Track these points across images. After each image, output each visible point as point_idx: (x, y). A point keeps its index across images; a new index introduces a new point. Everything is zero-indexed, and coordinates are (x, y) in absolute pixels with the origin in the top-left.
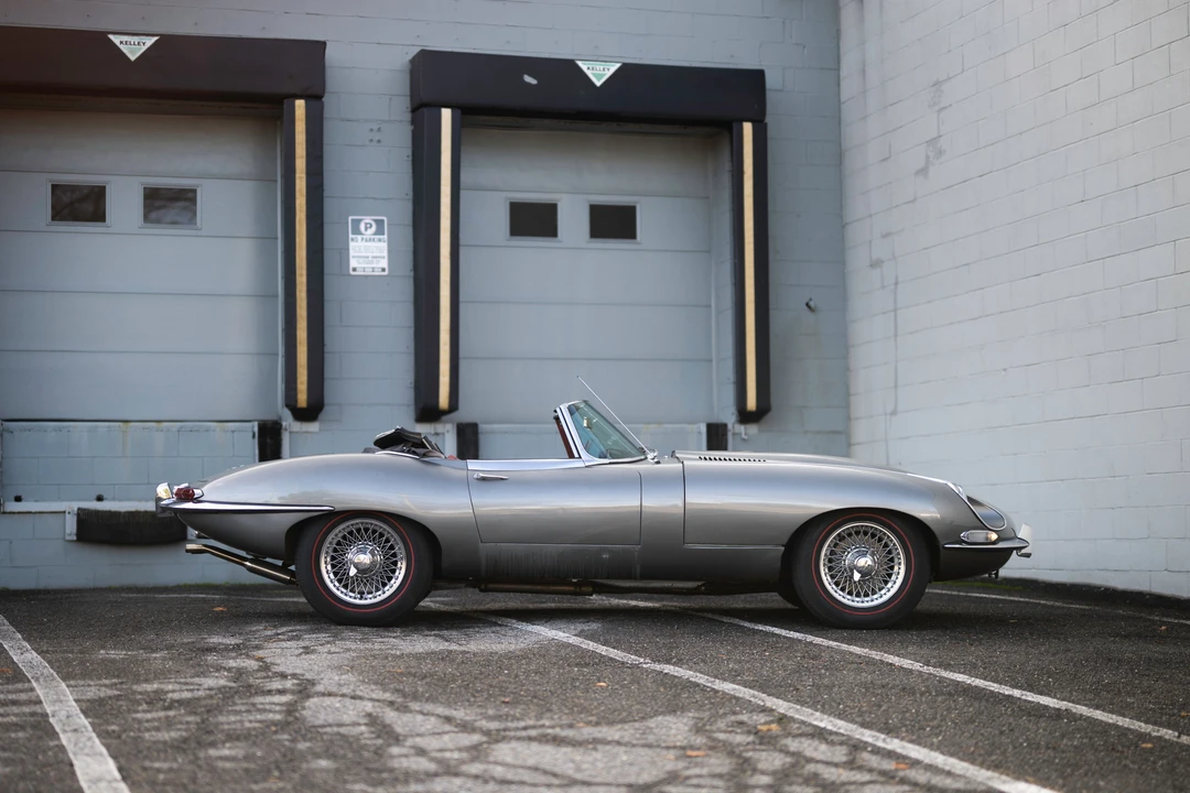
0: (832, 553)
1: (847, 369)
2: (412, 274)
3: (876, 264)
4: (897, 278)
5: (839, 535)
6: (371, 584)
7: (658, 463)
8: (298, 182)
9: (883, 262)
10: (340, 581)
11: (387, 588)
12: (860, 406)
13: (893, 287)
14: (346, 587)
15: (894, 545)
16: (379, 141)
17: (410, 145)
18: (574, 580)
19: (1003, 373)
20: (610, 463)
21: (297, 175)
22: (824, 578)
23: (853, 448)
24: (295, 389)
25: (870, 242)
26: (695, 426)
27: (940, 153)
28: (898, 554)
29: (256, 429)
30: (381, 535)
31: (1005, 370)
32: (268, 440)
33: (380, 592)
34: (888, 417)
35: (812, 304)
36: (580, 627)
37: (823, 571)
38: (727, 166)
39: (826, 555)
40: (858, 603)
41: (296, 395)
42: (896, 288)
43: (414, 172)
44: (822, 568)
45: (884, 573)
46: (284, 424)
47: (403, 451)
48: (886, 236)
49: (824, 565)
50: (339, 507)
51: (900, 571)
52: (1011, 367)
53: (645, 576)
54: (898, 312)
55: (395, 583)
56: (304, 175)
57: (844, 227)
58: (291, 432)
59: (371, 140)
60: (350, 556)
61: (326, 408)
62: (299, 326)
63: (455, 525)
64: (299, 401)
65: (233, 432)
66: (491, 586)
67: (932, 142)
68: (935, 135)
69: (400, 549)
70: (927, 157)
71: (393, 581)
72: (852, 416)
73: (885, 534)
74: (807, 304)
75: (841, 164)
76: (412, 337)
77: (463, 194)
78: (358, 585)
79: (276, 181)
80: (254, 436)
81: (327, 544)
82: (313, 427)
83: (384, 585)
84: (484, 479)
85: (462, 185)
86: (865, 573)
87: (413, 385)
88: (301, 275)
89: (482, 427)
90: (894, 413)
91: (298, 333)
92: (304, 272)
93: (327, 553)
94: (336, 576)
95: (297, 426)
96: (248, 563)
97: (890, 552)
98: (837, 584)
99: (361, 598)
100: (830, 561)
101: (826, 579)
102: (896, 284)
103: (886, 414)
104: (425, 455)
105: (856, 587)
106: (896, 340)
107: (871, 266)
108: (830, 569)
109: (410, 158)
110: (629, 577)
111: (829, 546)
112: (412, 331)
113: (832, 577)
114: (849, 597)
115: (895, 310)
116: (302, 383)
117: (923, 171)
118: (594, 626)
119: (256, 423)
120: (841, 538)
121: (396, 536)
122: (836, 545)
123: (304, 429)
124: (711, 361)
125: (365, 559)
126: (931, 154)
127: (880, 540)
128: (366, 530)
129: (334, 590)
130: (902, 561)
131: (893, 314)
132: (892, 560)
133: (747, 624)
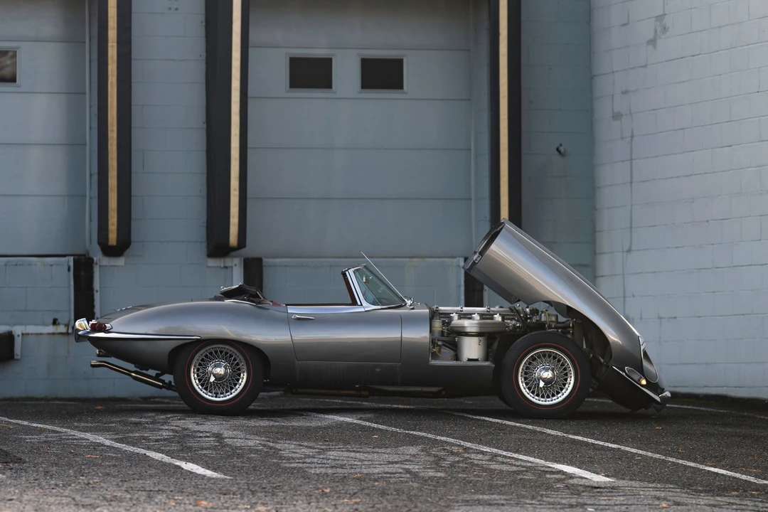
0: (527, 368)
1: (594, 209)
2: (205, 126)
3: (617, 116)
4: (632, 133)
5: (532, 356)
6: (223, 388)
7: (413, 309)
8: (110, 50)
9: (622, 115)
10: (202, 385)
11: (233, 390)
12: (604, 242)
13: (629, 139)
14: (206, 389)
15: (568, 364)
16: (177, 9)
17: (204, 12)
18: (357, 386)
19: (707, 224)
20: (381, 309)
21: (110, 44)
22: (521, 384)
23: (598, 279)
24: (107, 230)
25: (613, 95)
26: (455, 260)
27: (665, 29)
28: (570, 370)
29: (71, 264)
30: (231, 356)
31: (707, 221)
32: (82, 273)
33: (229, 393)
34: (625, 254)
35: (562, 149)
36: (359, 416)
37: (520, 380)
38: (486, 24)
39: (522, 369)
40: (542, 402)
41: (107, 235)
42: (632, 140)
43: (207, 36)
44: (520, 378)
45: (561, 383)
46: (95, 259)
47: (244, 300)
48: (625, 92)
49: (521, 376)
50: (204, 337)
51: (571, 381)
52: (712, 220)
53: (403, 384)
54: (634, 161)
55: (239, 388)
56: (115, 44)
57: (592, 78)
58: (100, 266)
59: (170, 9)
60: (210, 369)
61: (132, 244)
62: (110, 175)
63: (280, 349)
64: (110, 240)
65: (52, 265)
66: (300, 390)
67: (660, 18)
68: (661, 13)
69: (243, 366)
70: (656, 31)
71: (238, 386)
72: (598, 251)
73: (562, 357)
74: (558, 149)
75: (590, 21)
76: (205, 182)
77: (252, 52)
78: (215, 388)
79: (85, 42)
80: (69, 270)
81: (195, 360)
82: (120, 261)
83: (232, 389)
84: (299, 319)
85: (251, 44)
86: (547, 382)
87: (205, 224)
88: (113, 131)
89: (265, 260)
90: (629, 251)
91: (110, 181)
92: (115, 128)
93: (195, 366)
94: (199, 381)
95: (106, 261)
96: (134, 374)
97: (565, 369)
98: (529, 389)
99: (216, 397)
100: (526, 373)
101: (522, 385)
102: (632, 137)
103: (623, 252)
104: (259, 303)
105: (542, 391)
106: (631, 186)
107: (613, 117)
108: (525, 379)
109: (204, 24)
110: (393, 384)
111: (525, 363)
112: (204, 177)
113: (527, 384)
114: (537, 398)
115: (631, 160)
116: (113, 225)
117: (652, 42)
118: (368, 416)
119: (71, 259)
120: (533, 358)
121: (241, 357)
122: (530, 363)
123: (112, 264)
124: (471, 199)
125: (220, 371)
126: (659, 29)
127: (559, 361)
128: (221, 352)
129: (199, 390)
130: (573, 375)
131: (629, 163)
132: (566, 374)
133: (471, 416)
